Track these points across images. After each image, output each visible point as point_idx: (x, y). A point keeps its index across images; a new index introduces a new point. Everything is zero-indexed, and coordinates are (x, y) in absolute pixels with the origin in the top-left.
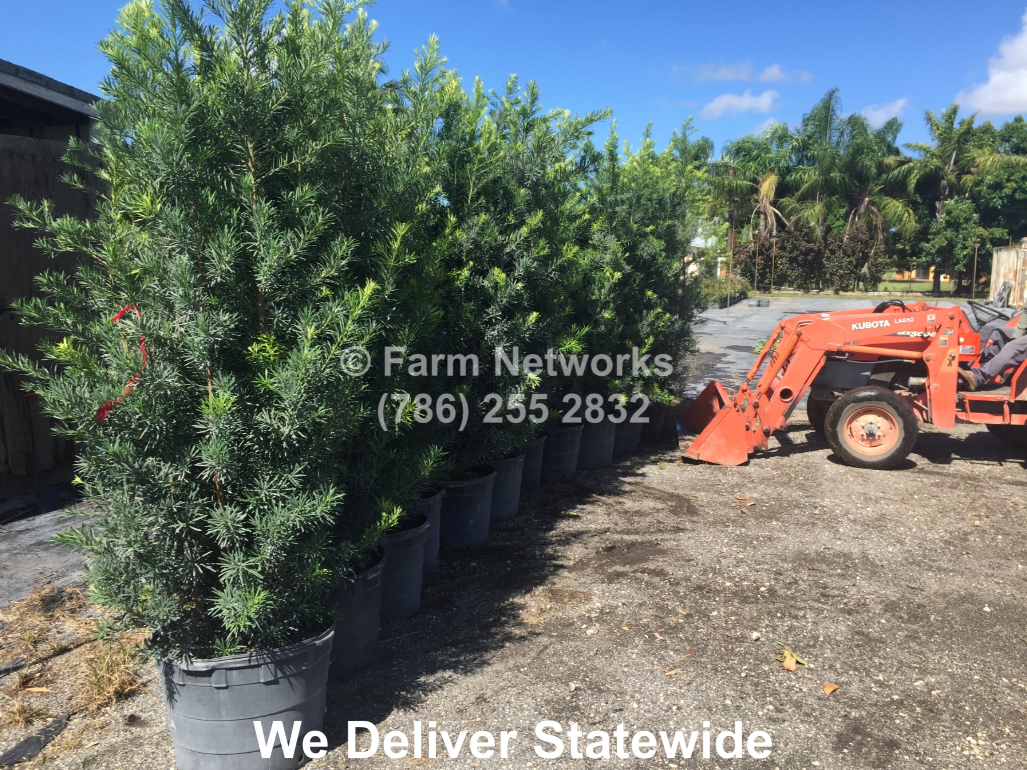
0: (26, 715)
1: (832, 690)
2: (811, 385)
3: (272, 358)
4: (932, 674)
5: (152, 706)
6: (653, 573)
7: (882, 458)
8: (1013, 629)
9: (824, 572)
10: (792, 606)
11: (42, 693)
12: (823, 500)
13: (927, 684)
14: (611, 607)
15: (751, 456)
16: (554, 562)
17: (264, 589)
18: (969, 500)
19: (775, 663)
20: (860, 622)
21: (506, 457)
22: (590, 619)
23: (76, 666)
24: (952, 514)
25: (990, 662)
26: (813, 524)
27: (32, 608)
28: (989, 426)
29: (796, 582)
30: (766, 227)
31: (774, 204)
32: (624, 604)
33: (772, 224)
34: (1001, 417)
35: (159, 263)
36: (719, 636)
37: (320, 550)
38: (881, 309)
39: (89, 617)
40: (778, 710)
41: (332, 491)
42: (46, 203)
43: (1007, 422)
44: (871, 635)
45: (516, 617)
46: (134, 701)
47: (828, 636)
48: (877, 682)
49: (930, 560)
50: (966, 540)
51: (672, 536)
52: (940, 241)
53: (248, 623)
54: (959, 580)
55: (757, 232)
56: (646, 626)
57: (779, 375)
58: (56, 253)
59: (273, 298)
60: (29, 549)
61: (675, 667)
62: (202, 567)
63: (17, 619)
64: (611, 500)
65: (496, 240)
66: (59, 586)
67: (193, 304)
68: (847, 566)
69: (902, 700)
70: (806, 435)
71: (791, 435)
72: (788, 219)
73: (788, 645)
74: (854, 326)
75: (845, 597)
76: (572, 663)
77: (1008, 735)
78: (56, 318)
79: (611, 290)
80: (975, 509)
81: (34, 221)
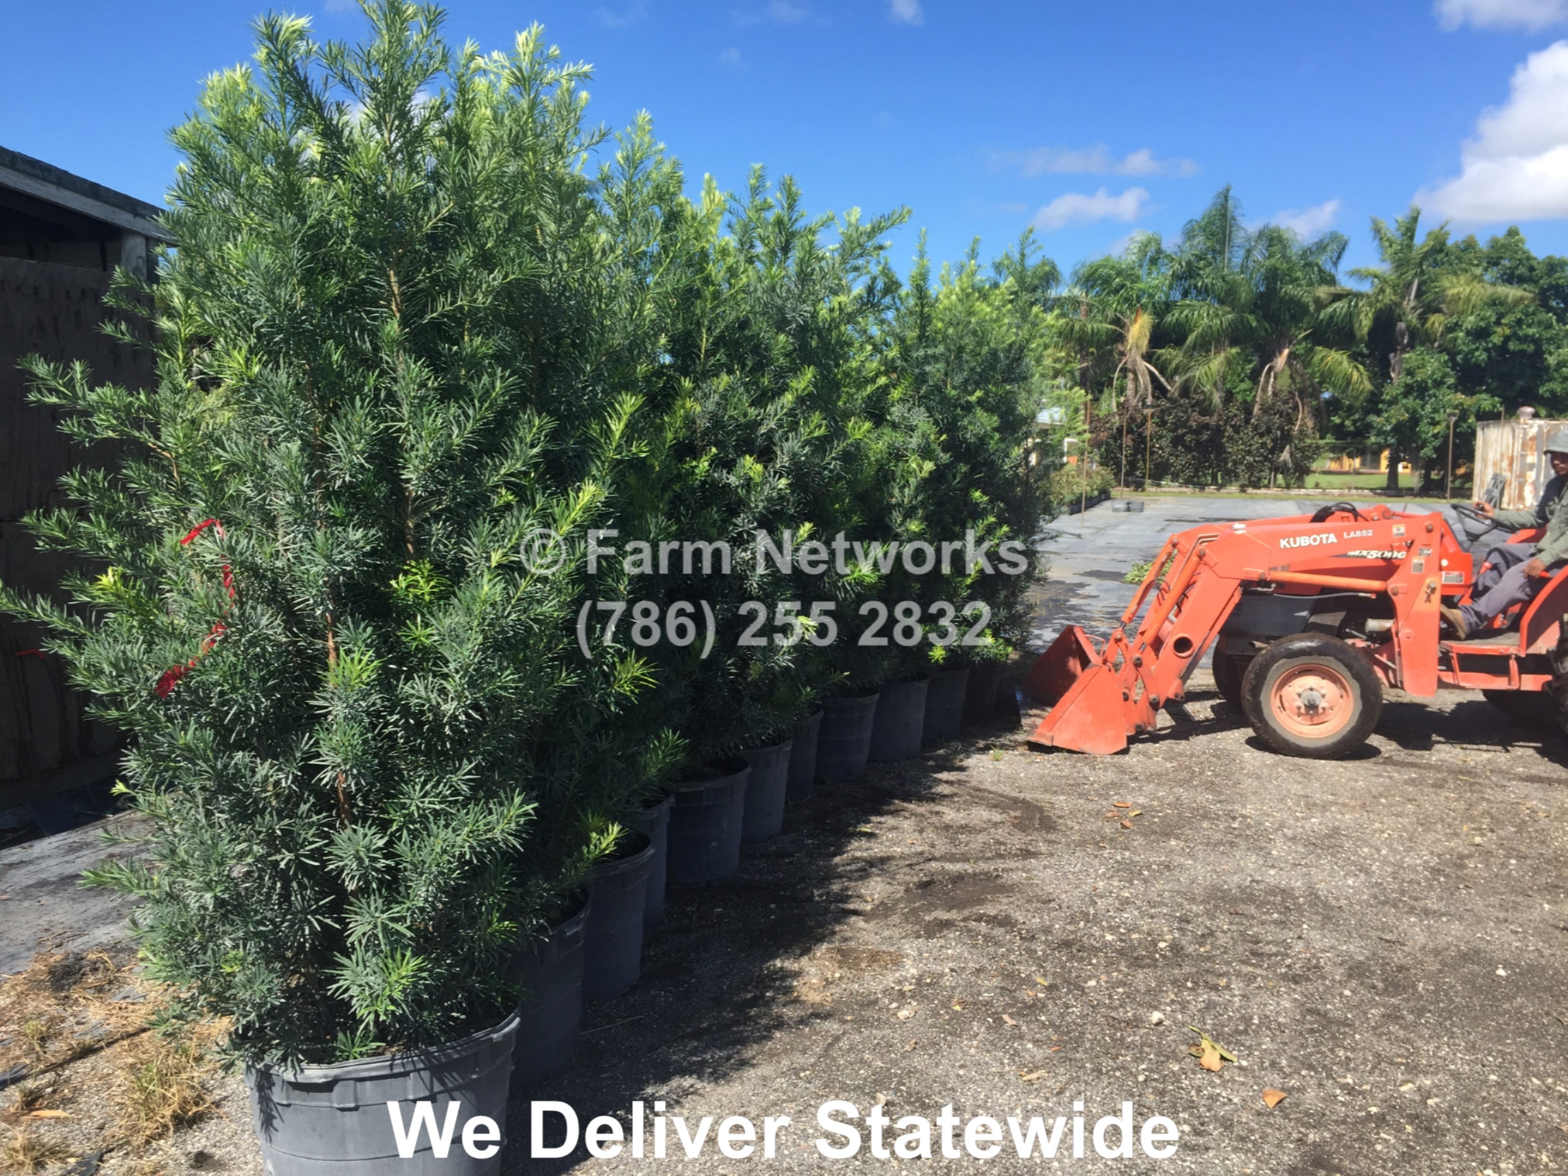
0: (35, 1153)
1: (1276, 1100)
2: (1220, 632)
3: (427, 598)
4: (1426, 1073)
5: (230, 1138)
6: (992, 920)
7: (1329, 742)
8: (1542, 1003)
9: (1253, 918)
10: (1207, 971)
11: (57, 1119)
12: (1244, 806)
13: (1419, 1089)
14: (932, 974)
15: (1131, 740)
16: (841, 905)
17: (415, 954)
18: (1462, 805)
19: (1188, 1060)
20: (1312, 995)
21: (764, 744)
22: (902, 994)
23: (109, 1075)
24: (1439, 826)
25: (1511, 1054)
26: (1232, 844)
27: (34, 985)
28: (1486, 692)
29: (1212, 934)
30: (1136, 391)
31: (1148, 357)
32: (952, 970)
33: (1146, 389)
34: (1505, 680)
35: (255, 456)
36: (1100, 1019)
37: (499, 893)
38: (1322, 516)
39: (125, 998)
40: (1197, 1133)
41: (517, 800)
42: (78, 366)
43: (1514, 686)
44: (1331, 1015)
45: (789, 990)
46: (201, 1130)
47: (1267, 1017)
48: (1343, 1087)
49: (1410, 897)
50: (1463, 867)
51: (1019, 864)
52: (1398, 414)
53: (392, 1008)
54: (1456, 928)
55: (1122, 399)
56: (988, 1004)
57: (1171, 616)
58: (92, 440)
59: (427, 507)
60: (26, 893)
61: (1037, 1068)
62: (318, 920)
63: (13, 1003)
64: (923, 809)
65: (745, 415)
66: (76, 950)
67: (308, 515)
68: (1287, 908)
69: (1383, 1114)
70: (1212, 707)
71: (1190, 707)
72: (1170, 379)
73: (1206, 1031)
74: (1283, 543)
75: (1287, 955)
76: (880, 1064)
77: (1547, 1165)
78: (92, 540)
79: (919, 489)
80: (1472, 819)
81: (58, 393)
